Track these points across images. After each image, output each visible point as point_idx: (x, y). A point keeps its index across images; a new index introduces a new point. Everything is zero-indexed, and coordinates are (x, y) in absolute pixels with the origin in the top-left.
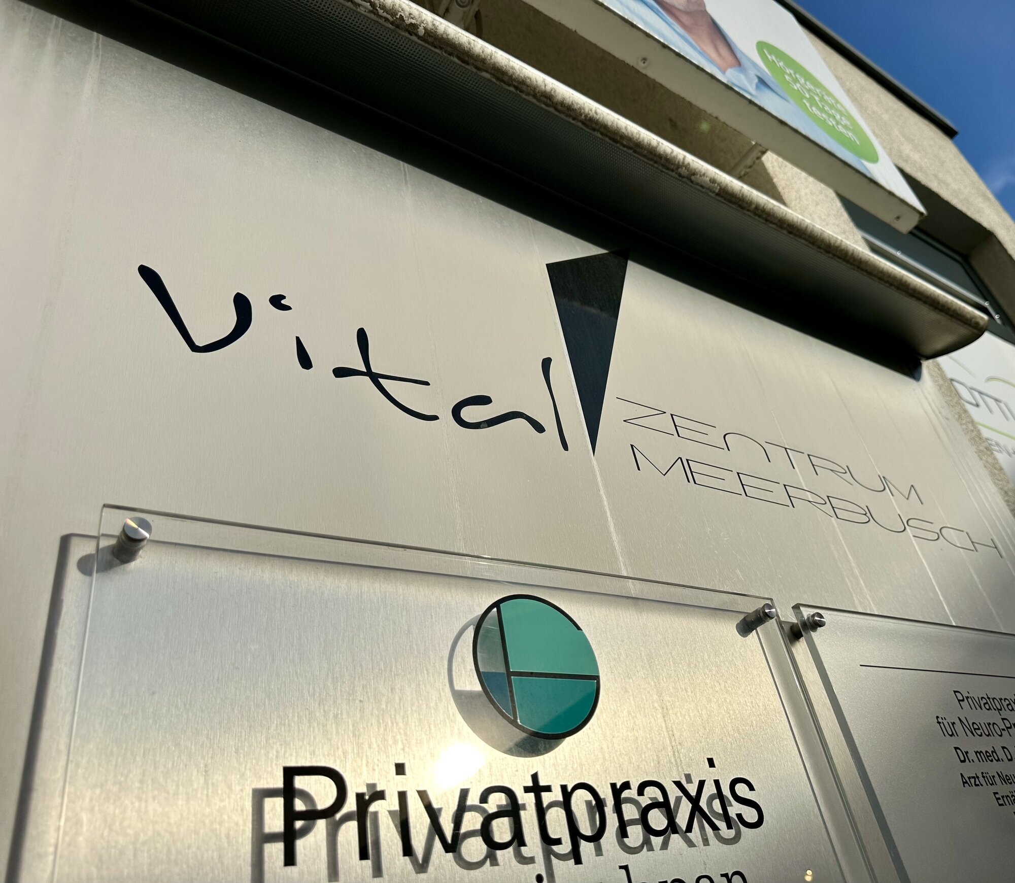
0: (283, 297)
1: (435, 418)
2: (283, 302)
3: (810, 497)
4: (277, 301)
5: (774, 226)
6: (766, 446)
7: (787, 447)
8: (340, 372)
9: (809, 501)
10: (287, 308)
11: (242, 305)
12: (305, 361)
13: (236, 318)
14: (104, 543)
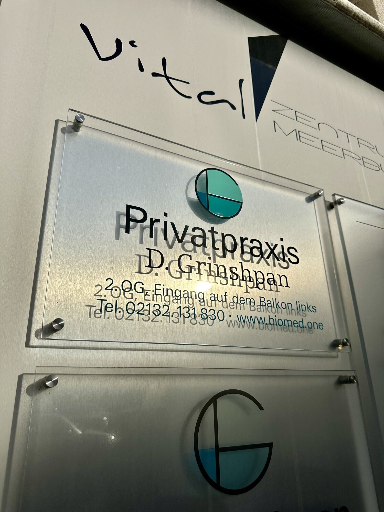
0: (135, 42)
1: (190, 97)
2: (134, 44)
3: (353, 155)
4: (132, 43)
5: (362, 25)
6: (338, 132)
7: (348, 133)
8: (154, 74)
9: (353, 157)
10: (136, 46)
11: (119, 43)
12: (141, 69)
13: (116, 49)
14: (69, 124)
